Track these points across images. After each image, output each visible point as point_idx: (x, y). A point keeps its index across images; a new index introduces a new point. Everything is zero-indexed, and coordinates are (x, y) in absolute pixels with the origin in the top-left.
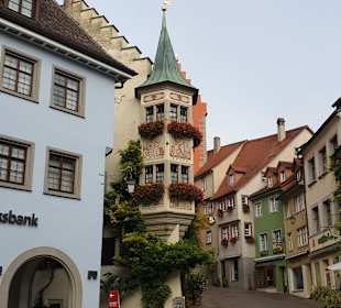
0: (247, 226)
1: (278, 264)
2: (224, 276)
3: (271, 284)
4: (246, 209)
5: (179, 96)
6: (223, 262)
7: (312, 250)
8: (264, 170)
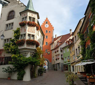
0: (61, 55)
1: (69, 65)
2: (56, 68)
3: (67, 70)
4: (61, 51)
5: (32, 14)
6: (56, 64)
7: (76, 60)
8: (66, 41)
